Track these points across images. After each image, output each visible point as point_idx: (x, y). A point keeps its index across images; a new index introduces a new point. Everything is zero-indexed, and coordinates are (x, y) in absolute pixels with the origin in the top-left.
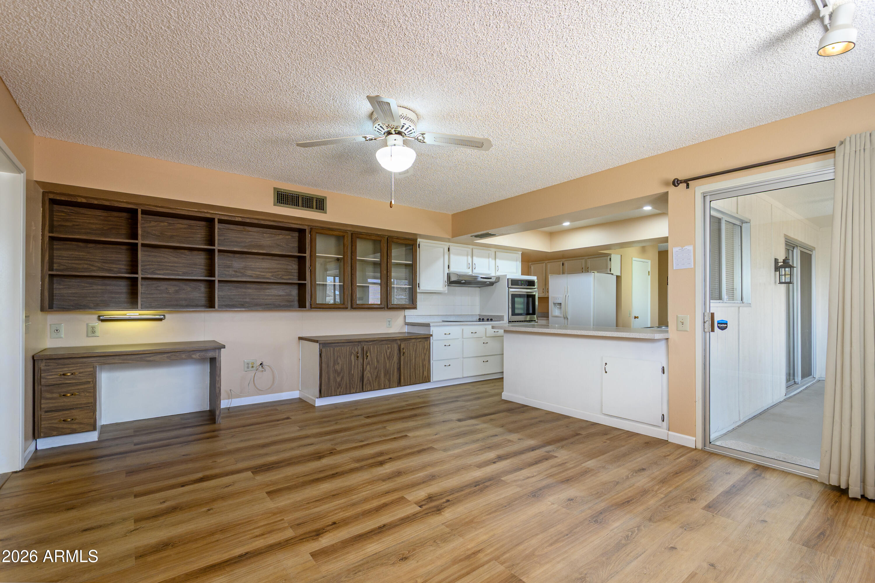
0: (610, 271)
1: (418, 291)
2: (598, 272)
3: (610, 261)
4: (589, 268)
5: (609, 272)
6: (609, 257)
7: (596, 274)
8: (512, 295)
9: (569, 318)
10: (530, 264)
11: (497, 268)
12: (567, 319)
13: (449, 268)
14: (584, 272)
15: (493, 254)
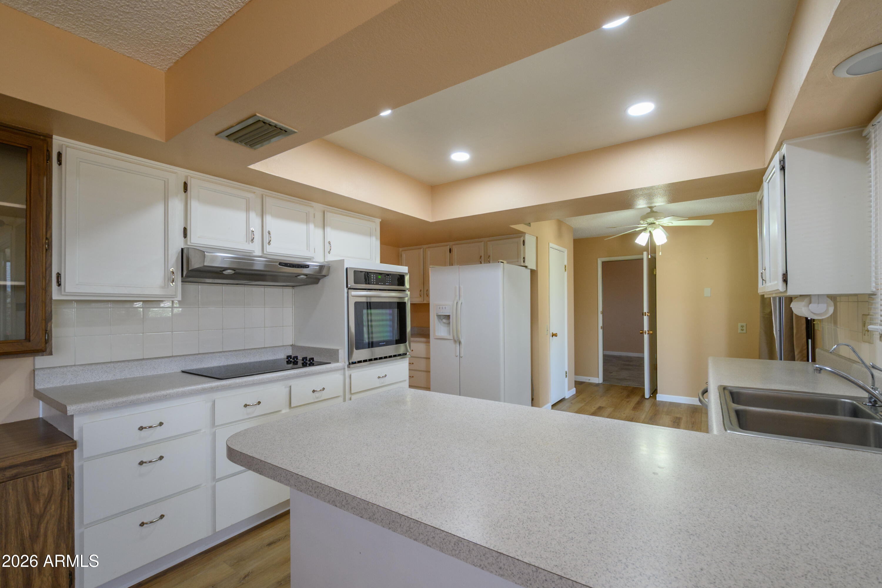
0: (524, 262)
1: (55, 296)
2: (508, 263)
3: (524, 245)
4: (491, 257)
5: (523, 264)
6: (522, 239)
7: (507, 266)
8: (356, 303)
9: (462, 341)
10: (401, 249)
11: (327, 246)
12: (460, 343)
13: (185, 236)
14: (483, 262)
15: (319, 215)
